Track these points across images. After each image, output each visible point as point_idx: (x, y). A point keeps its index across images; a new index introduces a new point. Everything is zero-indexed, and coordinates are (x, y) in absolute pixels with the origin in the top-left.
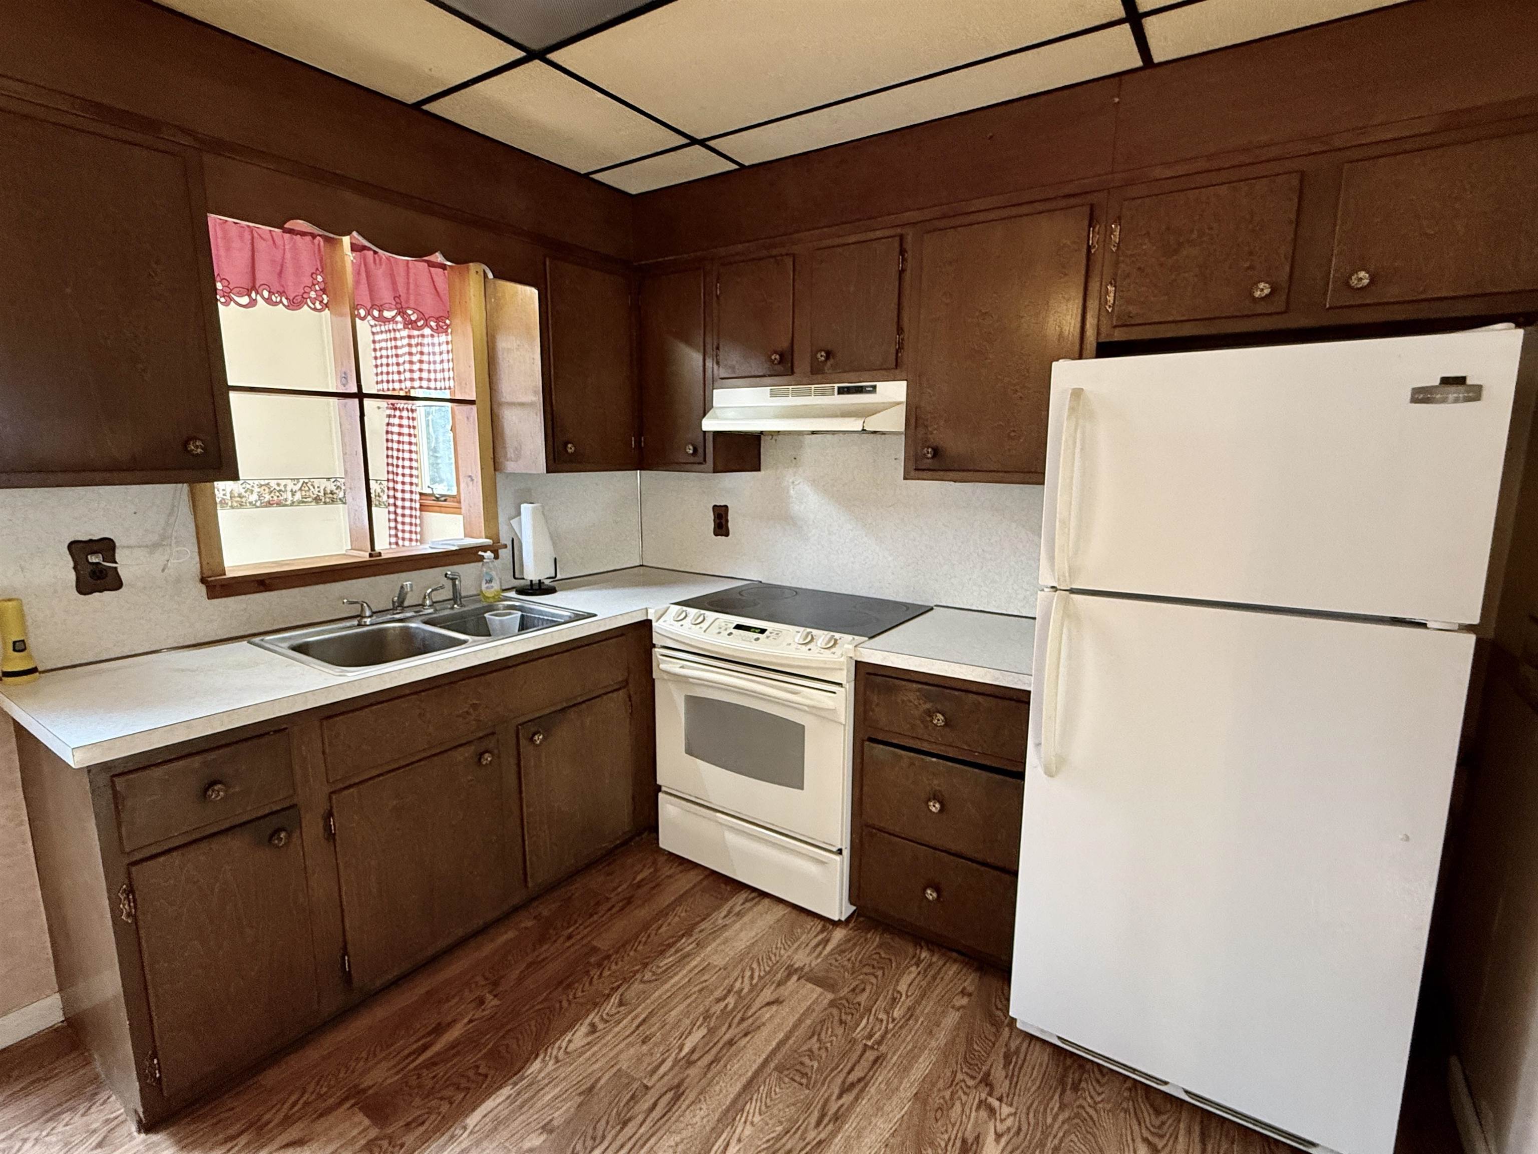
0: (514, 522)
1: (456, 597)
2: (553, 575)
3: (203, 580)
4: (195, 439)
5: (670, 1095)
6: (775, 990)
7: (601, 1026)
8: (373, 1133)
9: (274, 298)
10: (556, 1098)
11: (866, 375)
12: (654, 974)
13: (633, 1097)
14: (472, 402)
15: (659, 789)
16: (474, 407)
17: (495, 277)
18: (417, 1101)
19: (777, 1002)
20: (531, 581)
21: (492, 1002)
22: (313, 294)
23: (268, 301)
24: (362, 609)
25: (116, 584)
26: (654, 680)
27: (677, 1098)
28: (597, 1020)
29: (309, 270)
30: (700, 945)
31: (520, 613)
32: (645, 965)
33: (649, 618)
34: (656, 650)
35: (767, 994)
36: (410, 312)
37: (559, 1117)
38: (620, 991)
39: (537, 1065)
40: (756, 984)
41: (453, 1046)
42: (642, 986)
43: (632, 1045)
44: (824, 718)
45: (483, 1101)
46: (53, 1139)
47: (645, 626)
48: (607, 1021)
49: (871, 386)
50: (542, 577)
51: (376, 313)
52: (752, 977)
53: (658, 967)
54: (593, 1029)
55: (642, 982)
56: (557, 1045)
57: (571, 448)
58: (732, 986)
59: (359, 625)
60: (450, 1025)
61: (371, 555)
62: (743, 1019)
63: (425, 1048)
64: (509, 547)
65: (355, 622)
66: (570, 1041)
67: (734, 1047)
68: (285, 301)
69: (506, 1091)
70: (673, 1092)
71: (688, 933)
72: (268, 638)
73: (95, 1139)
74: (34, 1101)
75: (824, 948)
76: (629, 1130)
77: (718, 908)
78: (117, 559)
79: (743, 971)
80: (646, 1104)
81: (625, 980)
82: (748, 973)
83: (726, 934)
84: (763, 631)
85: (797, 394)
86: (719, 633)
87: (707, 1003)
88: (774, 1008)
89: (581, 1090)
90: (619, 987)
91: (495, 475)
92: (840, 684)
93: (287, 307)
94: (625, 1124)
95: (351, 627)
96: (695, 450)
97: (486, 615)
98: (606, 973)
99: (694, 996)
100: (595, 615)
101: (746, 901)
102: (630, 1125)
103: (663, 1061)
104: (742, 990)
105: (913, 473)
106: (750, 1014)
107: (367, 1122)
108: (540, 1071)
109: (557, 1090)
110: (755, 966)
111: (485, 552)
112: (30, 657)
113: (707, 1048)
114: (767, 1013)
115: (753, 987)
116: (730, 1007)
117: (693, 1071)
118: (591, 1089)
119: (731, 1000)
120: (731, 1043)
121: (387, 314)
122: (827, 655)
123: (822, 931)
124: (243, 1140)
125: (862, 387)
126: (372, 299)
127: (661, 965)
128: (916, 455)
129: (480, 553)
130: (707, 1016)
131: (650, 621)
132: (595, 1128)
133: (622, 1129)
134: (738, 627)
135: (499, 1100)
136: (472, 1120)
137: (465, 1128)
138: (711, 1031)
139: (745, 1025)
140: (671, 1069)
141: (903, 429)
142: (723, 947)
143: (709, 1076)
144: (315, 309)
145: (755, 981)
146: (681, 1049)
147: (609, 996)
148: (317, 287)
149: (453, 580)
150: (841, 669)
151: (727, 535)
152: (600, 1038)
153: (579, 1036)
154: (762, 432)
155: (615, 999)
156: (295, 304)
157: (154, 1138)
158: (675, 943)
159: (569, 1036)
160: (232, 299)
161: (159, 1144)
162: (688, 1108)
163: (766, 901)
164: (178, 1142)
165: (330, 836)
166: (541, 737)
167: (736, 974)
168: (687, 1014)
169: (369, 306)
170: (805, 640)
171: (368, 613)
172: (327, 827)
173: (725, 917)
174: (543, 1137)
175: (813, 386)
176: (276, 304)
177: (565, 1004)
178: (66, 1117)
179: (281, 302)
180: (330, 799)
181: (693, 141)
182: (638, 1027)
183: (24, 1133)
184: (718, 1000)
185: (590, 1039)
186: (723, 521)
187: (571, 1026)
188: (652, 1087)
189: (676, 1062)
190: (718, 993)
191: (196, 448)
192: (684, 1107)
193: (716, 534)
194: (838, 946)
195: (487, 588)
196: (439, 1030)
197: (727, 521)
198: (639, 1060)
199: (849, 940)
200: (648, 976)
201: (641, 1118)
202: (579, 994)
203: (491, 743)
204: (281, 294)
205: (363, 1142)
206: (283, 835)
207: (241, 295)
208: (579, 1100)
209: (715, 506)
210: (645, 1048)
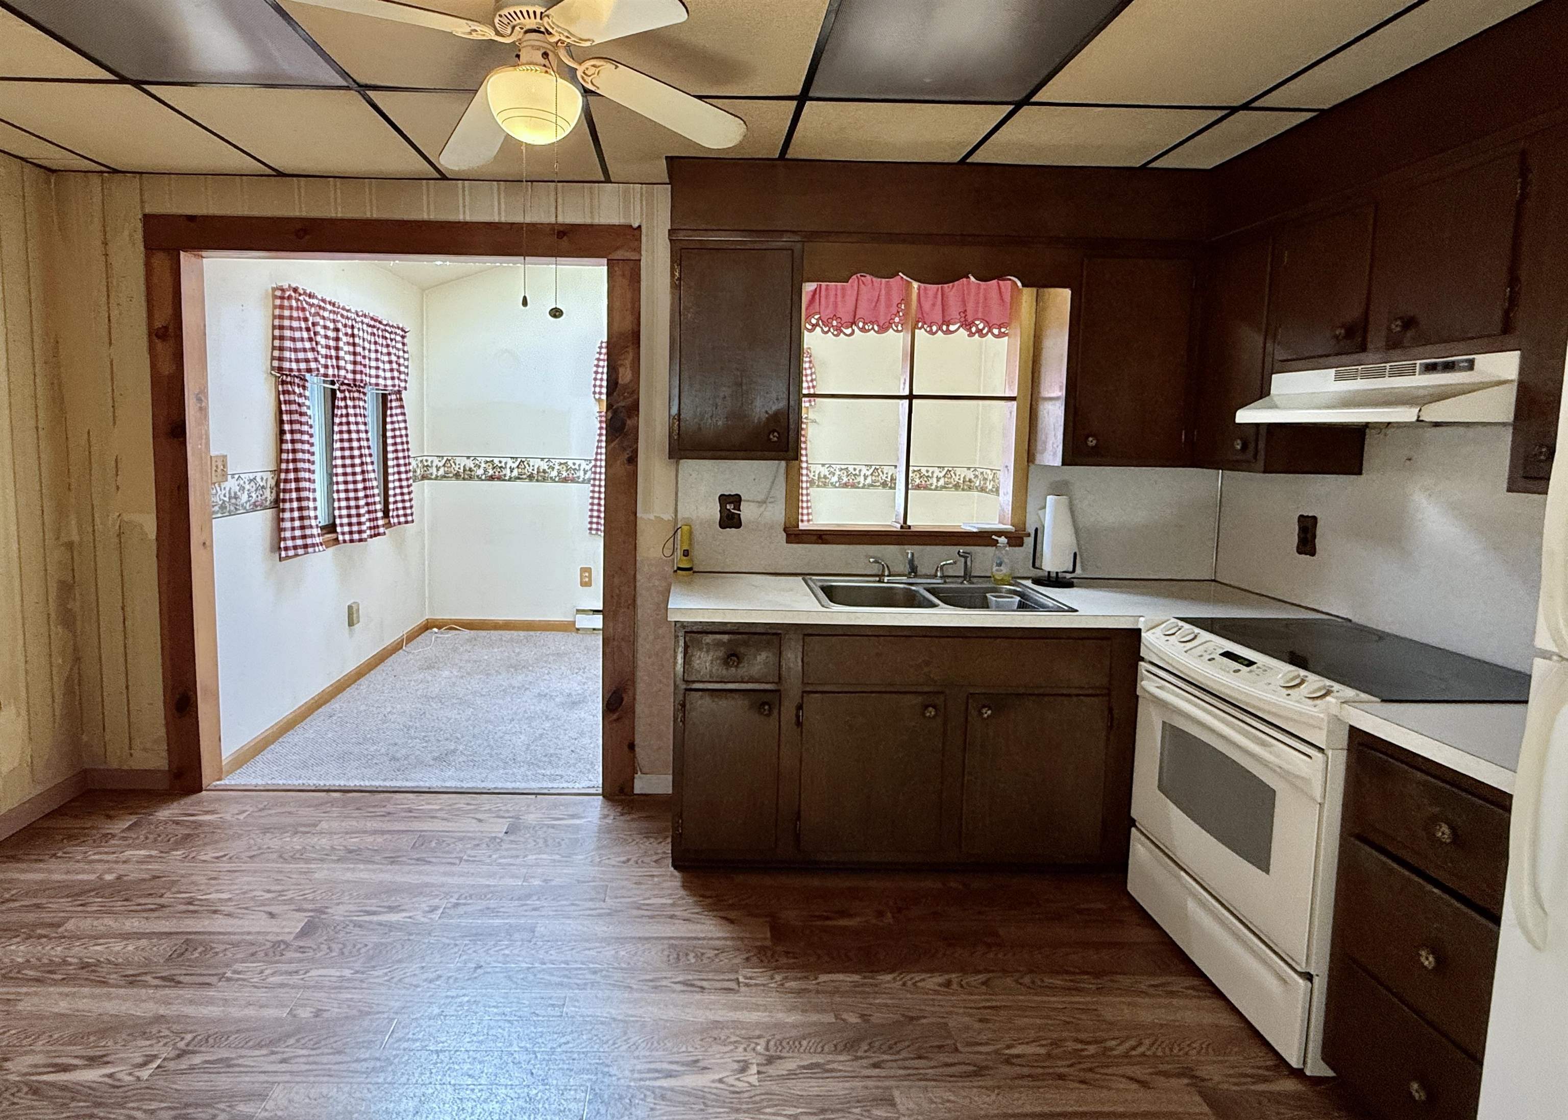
0: (1040, 512)
1: (967, 575)
2: (1071, 569)
3: (785, 530)
4: (774, 431)
5: (971, 1068)
6: (1151, 1074)
7: (955, 986)
8: (768, 943)
9: (867, 327)
10: (886, 1005)
11: (1462, 345)
12: (1033, 982)
13: (940, 1047)
14: (1013, 399)
15: (1132, 823)
16: (1015, 403)
17: (1024, 285)
18: (802, 944)
19: (1143, 1084)
20: (1049, 572)
21: (889, 918)
22: (897, 320)
23: (863, 330)
24: (883, 571)
25: (738, 525)
26: (1137, 697)
27: (975, 1074)
28: (955, 981)
29: (896, 300)
30: (1100, 990)
31: (1018, 598)
32: (1031, 971)
33: (1140, 626)
34: (1142, 663)
35: (1138, 1071)
36: (977, 322)
37: (877, 1018)
38: (991, 975)
39: (889, 977)
40: (1131, 1057)
41: (845, 928)
42: (1013, 985)
43: (970, 1015)
44: (1297, 787)
45: (838, 972)
46: (642, 846)
47: (1135, 634)
48: (962, 986)
49: (1466, 361)
50: (1060, 569)
51: (944, 328)
52: (1134, 1048)
53: (1043, 981)
54: (948, 984)
55: (1017, 982)
56: (913, 975)
57: (1092, 442)
58: (1106, 1040)
59: (879, 582)
60: (851, 916)
61: (902, 527)
62: (1091, 1070)
63: (827, 918)
64: (1033, 535)
65: (877, 579)
66: (924, 980)
67: (1061, 1082)
68: (876, 328)
69: (856, 978)
70: (975, 1068)
71: (1097, 975)
72: (814, 578)
73: (655, 858)
74: (645, 824)
75: (1254, 1083)
76: (916, 1063)
77: (1153, 974)
78: (741, 508)
79: (1128, 1038)
80: (944, 1058)
81: (1004, 971)
82: (1133, 1042)
83: (1139, 1000)
84: (1250, 663)
85: (1366, 375)
86: (1201, 656)
87: (1065, 1034)
88: (1134, 1086)
89: (906, 1013)
90: (993, 971)
91: (1028, 466)
92: (1321, 750)
93: (877, 332)
94: (920, 1058)
95: (874, 582)
96: (1245, 447)
97: (988, 595)
98: (991, 955)
99: (1058, 1022)
100: (1077, 611)
101: (1193, 988)
102: (923, 1061)
103: (987, 1044)
104: (1112, 1049)
105: (1521, 483)
106: (1102, 1071)
107: (769, 935)
108: (889, 982)
109: (889, 1002)
110: (1147, 1042)
111: (1000, 537)
112: (691, 560)
113: (1035, 1064)
114: (1123, 1084)
115: (1126, 1055)
116: (1086, 1053)
117: (1006, 1069)
118: (912, 1019)
119: (1092, 1049)
120: (1061, 1077)
121: (952, 328)
122: (1308, 708)
123: (1267, 1068)
124: (709, 901)
125: (1453, 362)
126: (943, 316)
127: (1046, 980)
128: (1526, 458)
129: (994, 537)
130: (1055, 1043)
131: (1139, 630)
132: (896, 1043)
133: (916, 1058)
134: (1228, 655)
135: (848, 979)
136: (823, 978)
137: (816, 979)
138: (1049, 1055)
139: (1090, 1075)
140: (988, 1053)
141: (1510, 418)
142: (1125, 1007)
143: (1017, 1082)
144: (897, 331)
145: (1134, 1053)
146: (1009, 1047)
147: (980, 972)
148: (901, 314)
149: (966, 558)
150: (1320, 729)
151: (1313, 554)
152: (948, 994)
153: (933, 981)
154: (1367, 425)
155: (982, 977)
156: (883, 329)
157: (676, 873)
158: (1074, 973)
159: (924, 976)
160: (842, 331)
161: (676, 877)
162: (979, 1087)
163: (1219, 1003)
164: (683, 882)
165: (799, 724)
166: (989, 712)
167: (1117, 1034)
168: (1040, 1028)
169: (940, 323)
170: (1288, 682)
171: (886, 573)
172: (798, 716)
173: (1153, 986)
174: (859, 1020)
175: (1388, 365)
176: (869, 330)
177: (940, 955)
178: (652, 840)
179: (873, 328)
180: (802, 697)
181: (1233, 110)
182: (985, 1008)
183: (635, 836)
184: (1077, 1040)
185: (937, 988)
186: (1309, 536)
187: (932, 971)
188: (961, 1052)
189: (996, 1052)
190: (1083, 1036)
191: (774, 437)
192: (976, 1084)
193: (1300, 552)
194: (1279, 1093)
195: (997, 570)
196: (843, 914)
197: (1314, 536)
198: (967, 1028)
199: (1300, 1099)
200: (1027, 980)
201: (932, 1063)
202: (956, 955)
203: (939, 701)
204: (872, 323)
205: (759, 944)
206: (766, 707)
207: (847, 328)
208: (897, 1017)
209: (1301, 516)
210: (977, 1026)
